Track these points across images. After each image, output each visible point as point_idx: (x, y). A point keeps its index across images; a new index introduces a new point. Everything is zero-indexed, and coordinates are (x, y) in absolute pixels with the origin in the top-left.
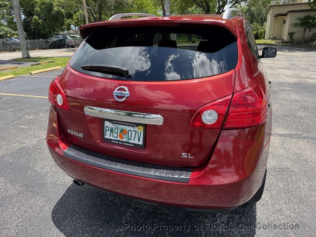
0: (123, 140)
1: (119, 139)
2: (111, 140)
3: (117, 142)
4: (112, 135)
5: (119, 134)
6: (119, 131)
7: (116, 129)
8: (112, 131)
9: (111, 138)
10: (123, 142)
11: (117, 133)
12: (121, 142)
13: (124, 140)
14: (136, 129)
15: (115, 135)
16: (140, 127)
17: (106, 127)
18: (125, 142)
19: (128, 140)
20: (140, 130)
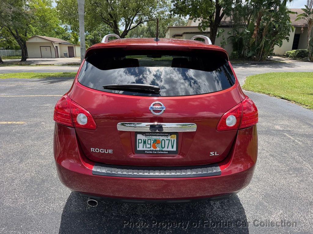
0: (156, 149)
1: (152, 149)
2: (144, 151)
3: (150, 152)
4: (145, 146)
5: (152, 144)
6: (152, 142)
7: (149, 141)
8: (145, 142)
9: (145, 149)
10: (157, 151)
11: (151, 144)
12: (155, 151)
13: (158, 149)
14: (169, 138)
15: (148, 146)
16: (173, 135)
17: (139, 140)
18: (159, 151)
19: (161, 149)
20: (174, 138)
